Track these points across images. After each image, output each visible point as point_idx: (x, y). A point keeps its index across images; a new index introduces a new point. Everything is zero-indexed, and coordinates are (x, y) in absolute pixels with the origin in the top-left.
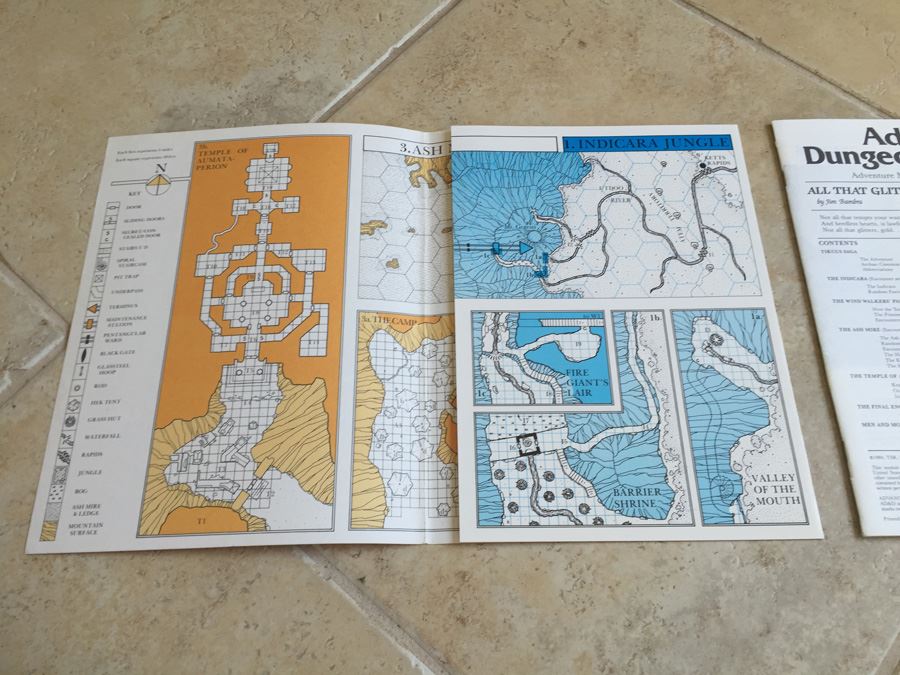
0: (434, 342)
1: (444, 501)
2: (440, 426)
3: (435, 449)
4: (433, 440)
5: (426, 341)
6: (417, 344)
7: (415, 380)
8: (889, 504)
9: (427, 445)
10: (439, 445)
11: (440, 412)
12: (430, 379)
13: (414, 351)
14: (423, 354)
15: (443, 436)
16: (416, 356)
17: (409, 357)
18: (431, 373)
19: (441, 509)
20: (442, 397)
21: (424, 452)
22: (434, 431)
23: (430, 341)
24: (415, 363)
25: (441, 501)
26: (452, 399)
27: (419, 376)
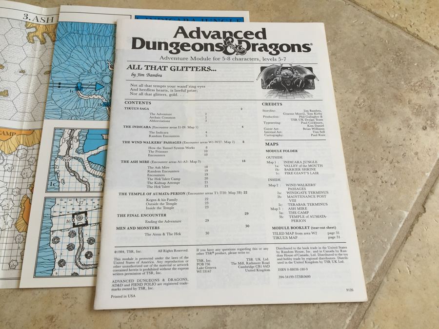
0: (26, 148)
1: (14, 258)
2: (20, 206)
3: (15, 222)
4: (14, 216)
5: (20, 147)
6: (13, 149)
7: (8, 174)
8: (118, 285)
9: (9, 219)
10: (18, 219)
11: (22, 196)
12: (19, 173)
13: (11, 154)
14: (17, 156)
15: (22, 213)
16: (11, 157)
17: (5, 158)
18: (20, 169)
19: (12, 263)
20: (25, 186)
21: (6, 224)
22: (15, 209)
23: (23, 147)
24: (10, 162)
25: (12, 258)
26: (32, 188)
27: (11, 171)
